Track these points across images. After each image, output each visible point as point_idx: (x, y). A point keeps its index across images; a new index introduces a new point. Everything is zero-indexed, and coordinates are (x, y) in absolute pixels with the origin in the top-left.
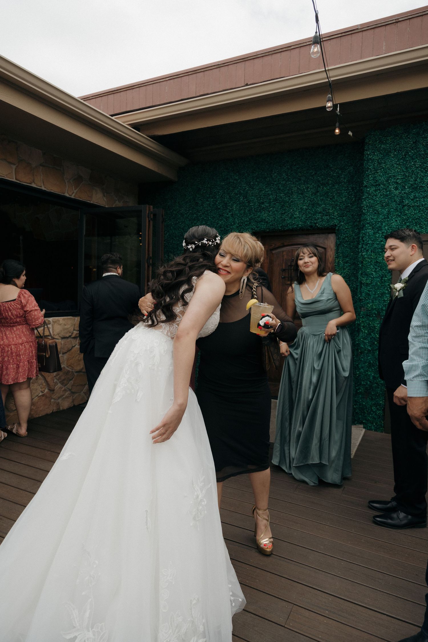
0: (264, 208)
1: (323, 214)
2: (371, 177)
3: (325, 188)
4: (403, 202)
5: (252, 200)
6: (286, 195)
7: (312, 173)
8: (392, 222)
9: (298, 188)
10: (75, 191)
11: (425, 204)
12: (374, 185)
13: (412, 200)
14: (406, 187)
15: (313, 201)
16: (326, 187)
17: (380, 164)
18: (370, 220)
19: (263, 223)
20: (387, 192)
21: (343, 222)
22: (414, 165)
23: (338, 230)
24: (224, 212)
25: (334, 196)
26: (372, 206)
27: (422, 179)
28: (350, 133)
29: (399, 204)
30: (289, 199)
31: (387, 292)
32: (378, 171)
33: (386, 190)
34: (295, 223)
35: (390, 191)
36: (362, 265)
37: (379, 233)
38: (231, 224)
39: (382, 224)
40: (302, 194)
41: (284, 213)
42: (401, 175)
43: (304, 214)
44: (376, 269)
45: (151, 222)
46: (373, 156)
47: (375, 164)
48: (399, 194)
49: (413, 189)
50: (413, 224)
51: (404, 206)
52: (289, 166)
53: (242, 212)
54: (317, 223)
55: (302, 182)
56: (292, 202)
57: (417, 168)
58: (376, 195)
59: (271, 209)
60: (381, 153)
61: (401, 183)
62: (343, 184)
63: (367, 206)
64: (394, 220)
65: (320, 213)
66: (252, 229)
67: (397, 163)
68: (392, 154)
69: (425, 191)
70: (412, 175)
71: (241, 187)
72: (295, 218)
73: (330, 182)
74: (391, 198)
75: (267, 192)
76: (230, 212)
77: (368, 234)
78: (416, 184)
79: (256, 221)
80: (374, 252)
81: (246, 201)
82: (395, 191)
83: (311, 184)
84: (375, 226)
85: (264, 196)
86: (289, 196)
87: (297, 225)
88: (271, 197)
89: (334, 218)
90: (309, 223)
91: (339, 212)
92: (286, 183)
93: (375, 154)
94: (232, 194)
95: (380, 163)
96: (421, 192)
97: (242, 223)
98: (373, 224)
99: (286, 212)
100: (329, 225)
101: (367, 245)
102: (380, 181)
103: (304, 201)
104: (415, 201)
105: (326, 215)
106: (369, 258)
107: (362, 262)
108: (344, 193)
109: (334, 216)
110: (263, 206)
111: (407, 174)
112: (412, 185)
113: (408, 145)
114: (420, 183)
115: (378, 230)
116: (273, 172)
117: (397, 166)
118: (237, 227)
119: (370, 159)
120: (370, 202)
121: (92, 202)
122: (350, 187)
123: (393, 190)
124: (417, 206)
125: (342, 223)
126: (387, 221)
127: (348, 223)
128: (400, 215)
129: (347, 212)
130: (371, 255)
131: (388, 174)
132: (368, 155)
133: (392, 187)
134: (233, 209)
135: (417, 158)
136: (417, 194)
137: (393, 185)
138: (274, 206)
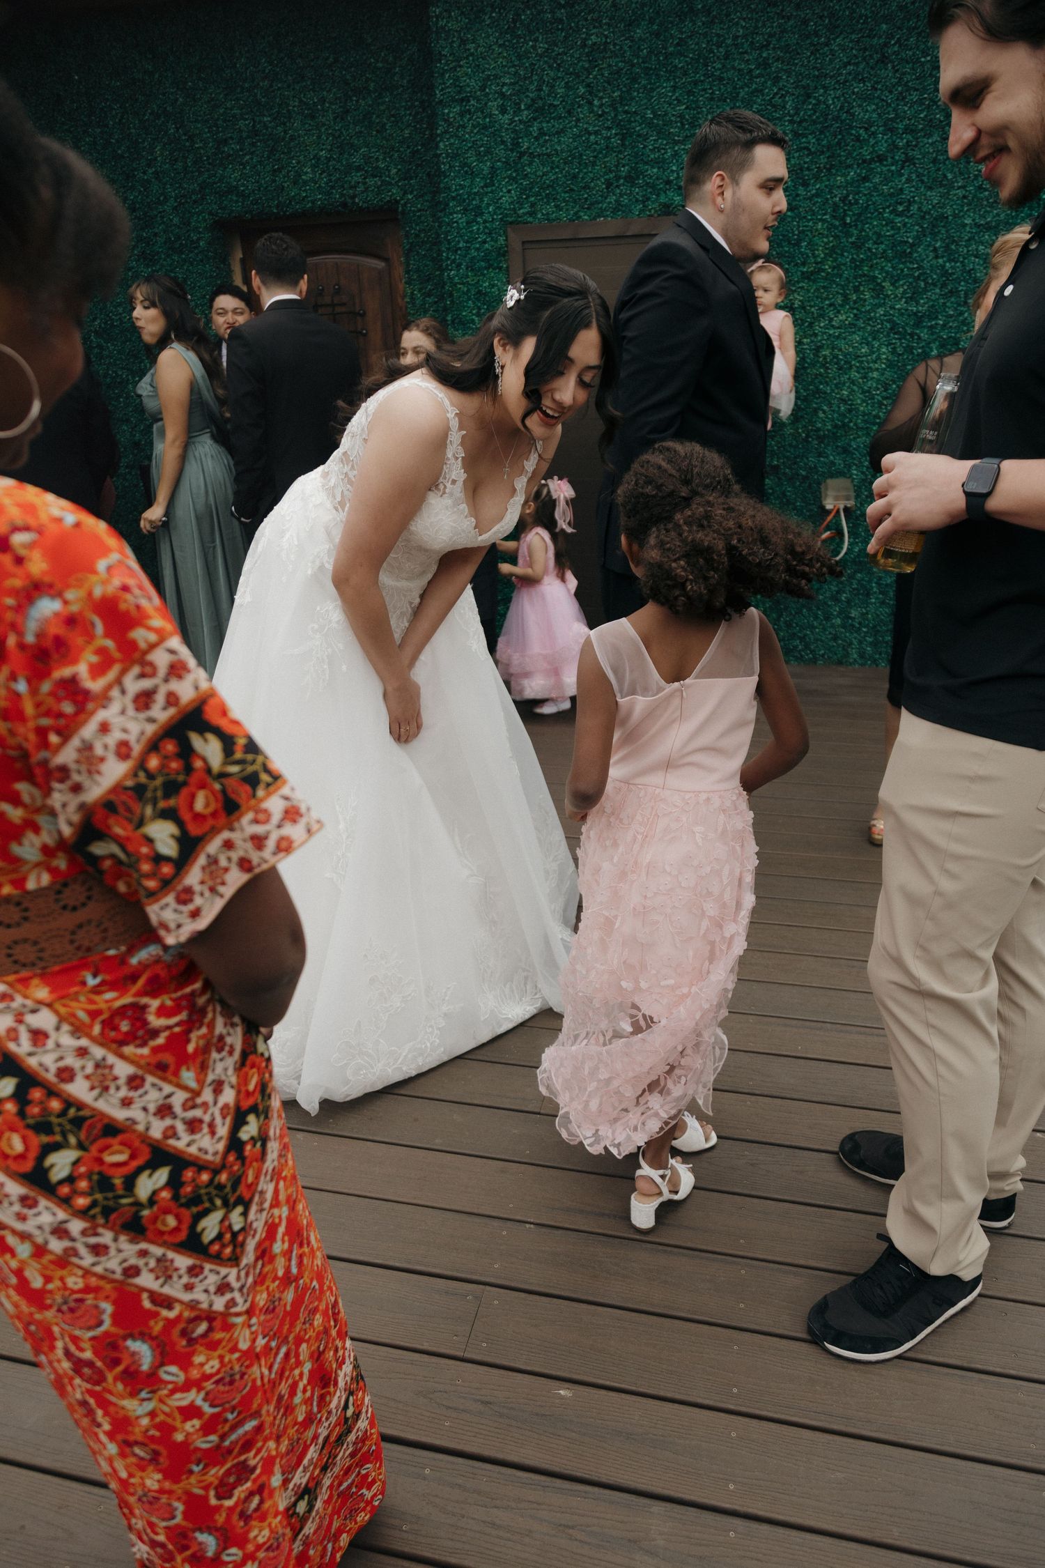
0: (229, 155)
1: (366, 171)
2: (449, 77)
3: (362, 103)
4: (518, 143)
5: (197, 132)
6: (275, 119)
7: (328, 58)
8: (501, 194)
9: (301, 101)
11: (562, 151)
12: (456, 101)
13: (537, 138)
14: (523, 107)
15: (339, 136)
16: (364, 99)
17: (465, 45)
18: (456, 190)
19: (235, 198)
20: (485, 118)
21: (411, 193)
22: (534, 47)
23: (403, 213)
24: (134, 165)
25: (385, 124)
26: (457, 155)
27: (553, 87)
29: (512, 150)
30: (285, 132)
32: (461, 63)
33: (483, 112)
34: (306, 197)
35: (491, 115)
36: (452, 302)
37: (478, 223)
38: (159, 199)
39: (482, 201)
40: (313, 117)
41: (279, 170)
42: (509, 73)
43: (324, 172)
44: (479, 309)
46: (448, 22)
47: (453, 42)
48: (510, 124)
49: (536, 111)
50: (542, 199)
51: (522, 154)
52: (271, 38)
53: (179, 165)
54: (353, 197)
55: (308, 82)
56: (292, 138)
57: (540, 56)
58: (464, 127)
59: (247, 157)
60: (463, 13)
61: (511, 95)
62: (399, 91)
63: (448, 155)
64: (504, 190)
66: (210, 213)
67: (501, 42)
68: (486, 18)
69: (560, 118)
70: (532, 74)
71: (164, 94)
72: (305, 183)
73: (372, 85)
74: (494, 134)
75: (231, 110)
76: (149, 166)
77: (455, 225)
78: (541, 99)
79: (216, 193)
80: (472, 270)
81: (185, 135)
82: (501, 117)
83: (329, 91)
84: (469, 205)
85: (225, 121)
86: (284, 124)
87: (313, 202)
88: (241, 124)
89: (390, 184)
90: (338, 196)
91: (399, 167)
92: (271, 86)
93: (450, 16)
94: (144, 115)
95: (463, 42)
96: (554, 118)
97: (184, 196)
98: (464, 200)
99: (283, 167)
100: (381, 200)
101: (456, 251)
102: (468, 89)
103: (319, 137)
104: (541, 141)
105: (374, 176)
106: (463, 284)
107: (451, 295)
108: (405, 115)
109: (389, 176)
110: (226, 149)
111: (521, 73)
112: (533, 100)
114: (549, 95)
115: (476, 216)
116: (237, 54)
117: (500, 50)
118: (175, 208)
119: (443, 28)
120: (453, 144)
122: (417, 100)
123: (497, 112)
124: (546, 154)
125: (410, 197)
126: (492, 192)
127: (421, 196)
128: (515, 178)
129: (418, 166)
130: (467, 276)
131: (483, 72)
132: (437, 17)
133: (493, 106)
134: (155, 159)
135: (538, 30)
136: (545, 125)
137: (496, 100)
138: (254, 149)
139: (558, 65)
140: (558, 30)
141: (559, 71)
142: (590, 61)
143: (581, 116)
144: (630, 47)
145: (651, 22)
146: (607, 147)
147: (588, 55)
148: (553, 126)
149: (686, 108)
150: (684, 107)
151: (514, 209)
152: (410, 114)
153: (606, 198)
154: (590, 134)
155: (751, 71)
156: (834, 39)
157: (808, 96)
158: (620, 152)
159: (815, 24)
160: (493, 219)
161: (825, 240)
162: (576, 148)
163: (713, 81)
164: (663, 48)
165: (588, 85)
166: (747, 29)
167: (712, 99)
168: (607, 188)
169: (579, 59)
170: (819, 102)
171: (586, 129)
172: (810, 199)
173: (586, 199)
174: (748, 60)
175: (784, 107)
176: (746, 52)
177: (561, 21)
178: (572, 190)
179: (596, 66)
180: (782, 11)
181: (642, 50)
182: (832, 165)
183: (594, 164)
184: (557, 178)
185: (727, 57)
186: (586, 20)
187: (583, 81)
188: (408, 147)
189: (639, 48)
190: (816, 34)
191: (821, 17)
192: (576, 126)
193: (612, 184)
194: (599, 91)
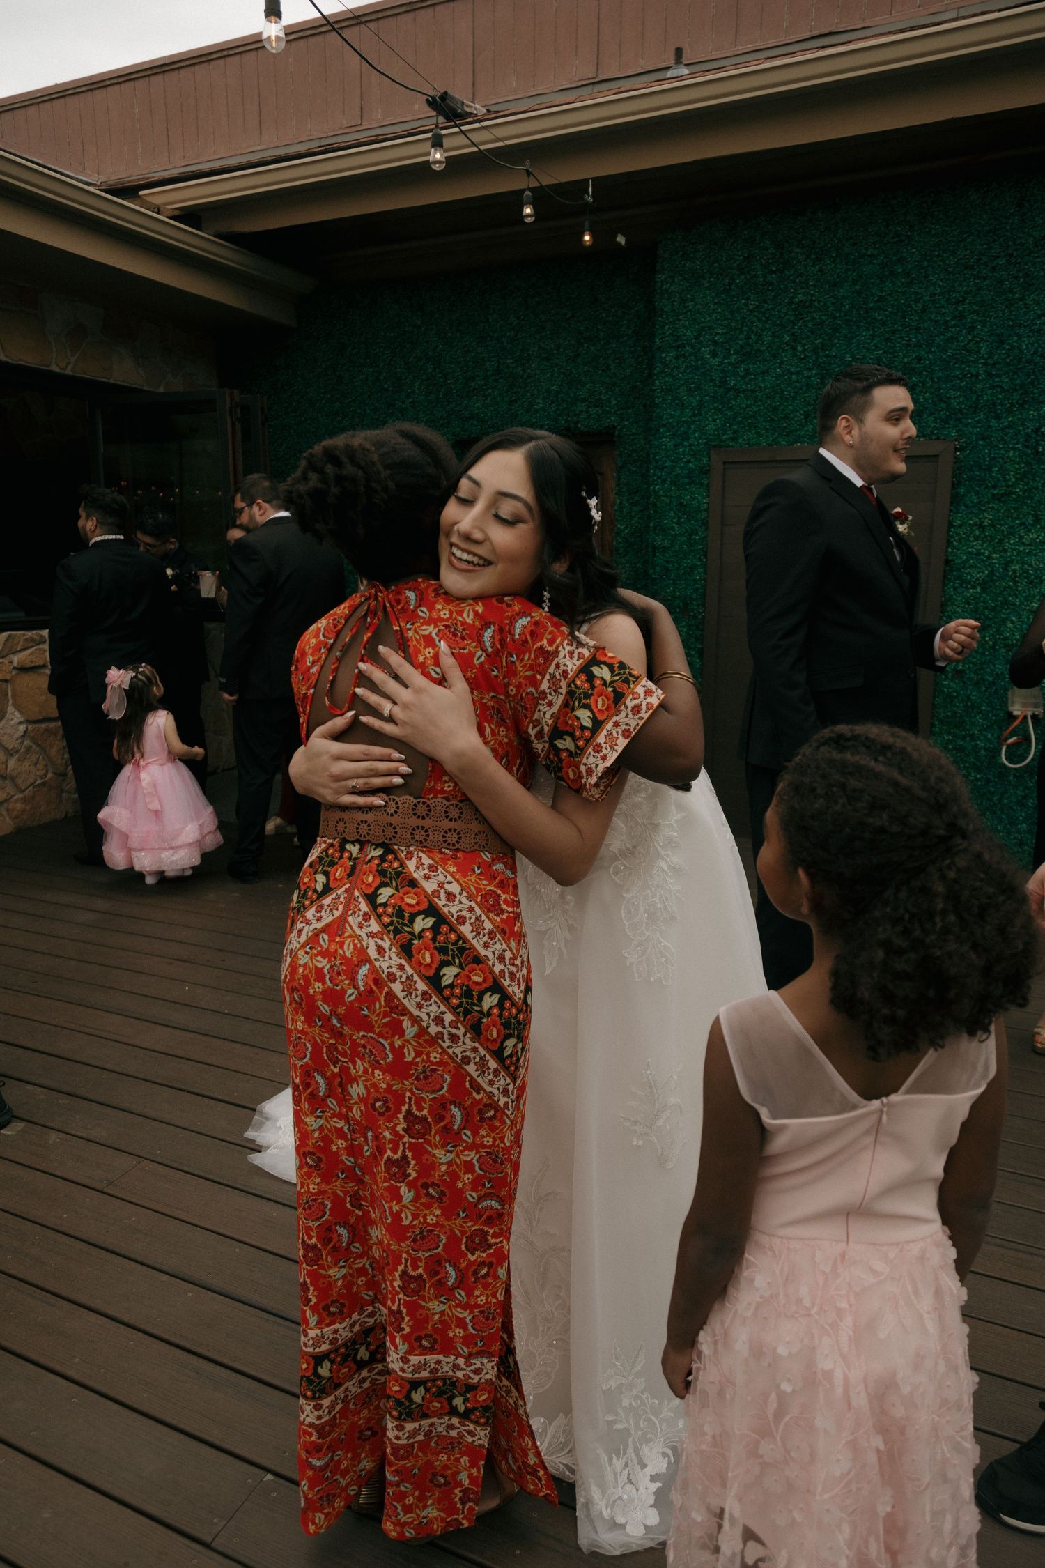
0: (475, 389)
1: (590, 402)
2: (669, 328)
3: (593, 348)
4: (726, 381)
5: (451, 371)
6: (517, 361)
7: (566, 314)
8: (707, 422)
9: (540, 347)
10: (73, 360)
11: (765, 388)
12: (673, 347)
13: (743, 377)
14: (732, 352)
15: (570, 375)
16: (593, 345)
17: (685, 303)
18: (667, 419)
19: (475, 423)
20: (698, 360)
21: (628, 420)
22: (746, 305)
23: (619, 436)
24: (396, 397)
25: (610, 365)
26: (671, 390)
27: (761, 335)
28: (621, 239)
29: (720, 387)
30: (524, 371)
31: (699, 564)
32: (680, 317)
33: (696, 356)
34: (536, 422)
35: (703, 359)
36: (656, 512)
37: (684, 446)
39: (689, 427)
40: (548, 359)
41: (516, 401)
42: (722, 325)
43: (553, 403)
44: (679, 518)
45: (238, 427)
46: (671, 285)
47: (674, 301)
48: (719, 366)
49: (744, 355)
50: (745, 427)
51: (729, 390)
52: (520, 299)
53: (433, 396)
54: (577, 423)
55: (548, 332)
56: (529, 376)
57: (751, 311)
58: (678, 368)
59: (490, 391)
60: (685, 279)
61: (722, 342)
62: (625, 338)
63: (662, 390)
64: (710, 419)
65: (584, 400)
66: (454, 434)
67: (716, 301)
68: (705, 282)
69: (766, 360)
70: (742, 326)
71: (427, 342)
72: (537, 411)
73: (602, 334)
74: (704, 373)
75: (481, 354)
76: (408, 397)
77: (663, 447)
78: (749, 345)
79: (460, 418)
81: (440, 373)
82: (712, 359)
83: (565, 339)
84: (677, 431)
85: (474, 362)
86: (524, 365)
88: (488, 365)
89: (610, 412)
90: (563, 422)
91: (619, 399)
92: (516, 336)
93: (673, 281)
94: (410, 358)
95: (684, 301)
96: (760, 361)
98: (673, 427)
99: (518, 399)
100: (600, 426)
101: (662, 469)
102: (685, 338)
103: (552, 375)
104: (747, 379)
105: (596, 406)
106: (666, 496)
107: (655, 505)
108: (628, 358)
109: (610, 407)
110: (473, 384)
111: (733, 325)
112: (741, 347)
113: (735, 262)
114: (756, 342)
115: (683, 440)
116: (491, 312)
117: (715, 307)
119: (666, 290)
120: (667, 382)
121: (112, 381)
122: (639, 346)
123: (708, 356)
124: (751, 390)
126: (699, 421)
127: (636, 423)
128: (721, 409)
129: (635, 398)
130: (671, 490)
131: (699, 324)
132: (662, 282)
133: (706, 352)
134: (414, 392)
135: (751, 291)
136: (751, 366)
137: (708, 346)
138: (495, 384)
139: (767, 318)
140: (769, 290)
141: (767, 323)
142: (795, 315)
143: (785, 359)
144: (833, 303)
145: (854, 282)
146: (807, 385)
147: (794, 310)
148: (759, 367)
149: (883, 353)
150: (881, 352)
151: (718, 435)
152: (633, 357)
153: (803, 427)
154: (792, 373)
155: (947, 322)
156: (1029, 296)
157: (1002, 342)
158: (820, 389)
159: (1010, 283)
160: (699, 443)
161: (1017, 466)
162: (778, 385)
163: (910, 330)
164: (864, 304)
165: (793, 334)
166: (945, 287)
167: (908, 345)
168: (805, 418)
169: (786, 314)
170: (1013, 347)
171: (789, 370)
172: (1002, 430)
173: (785, 427)
174: (944, 313)
175: (978, 352)
176: (943, 307)
177: (771, 284)
178: (772, 420)
179: (801, 319)
180: (979, 272)
181: (844, 306)
182: (1025, 401)
183: (794, 398)
184: (760, 410)
185: (924, 311)
186: (794, 282)
187: (789, 331)
188: (629, 383)
189: (841, 304)
190: (1010, 291)
191: (1016, 278)
192: (780, 367)
193: (809, 415)
194: (803, 339)
